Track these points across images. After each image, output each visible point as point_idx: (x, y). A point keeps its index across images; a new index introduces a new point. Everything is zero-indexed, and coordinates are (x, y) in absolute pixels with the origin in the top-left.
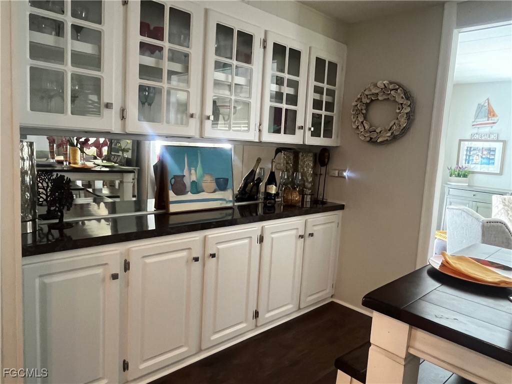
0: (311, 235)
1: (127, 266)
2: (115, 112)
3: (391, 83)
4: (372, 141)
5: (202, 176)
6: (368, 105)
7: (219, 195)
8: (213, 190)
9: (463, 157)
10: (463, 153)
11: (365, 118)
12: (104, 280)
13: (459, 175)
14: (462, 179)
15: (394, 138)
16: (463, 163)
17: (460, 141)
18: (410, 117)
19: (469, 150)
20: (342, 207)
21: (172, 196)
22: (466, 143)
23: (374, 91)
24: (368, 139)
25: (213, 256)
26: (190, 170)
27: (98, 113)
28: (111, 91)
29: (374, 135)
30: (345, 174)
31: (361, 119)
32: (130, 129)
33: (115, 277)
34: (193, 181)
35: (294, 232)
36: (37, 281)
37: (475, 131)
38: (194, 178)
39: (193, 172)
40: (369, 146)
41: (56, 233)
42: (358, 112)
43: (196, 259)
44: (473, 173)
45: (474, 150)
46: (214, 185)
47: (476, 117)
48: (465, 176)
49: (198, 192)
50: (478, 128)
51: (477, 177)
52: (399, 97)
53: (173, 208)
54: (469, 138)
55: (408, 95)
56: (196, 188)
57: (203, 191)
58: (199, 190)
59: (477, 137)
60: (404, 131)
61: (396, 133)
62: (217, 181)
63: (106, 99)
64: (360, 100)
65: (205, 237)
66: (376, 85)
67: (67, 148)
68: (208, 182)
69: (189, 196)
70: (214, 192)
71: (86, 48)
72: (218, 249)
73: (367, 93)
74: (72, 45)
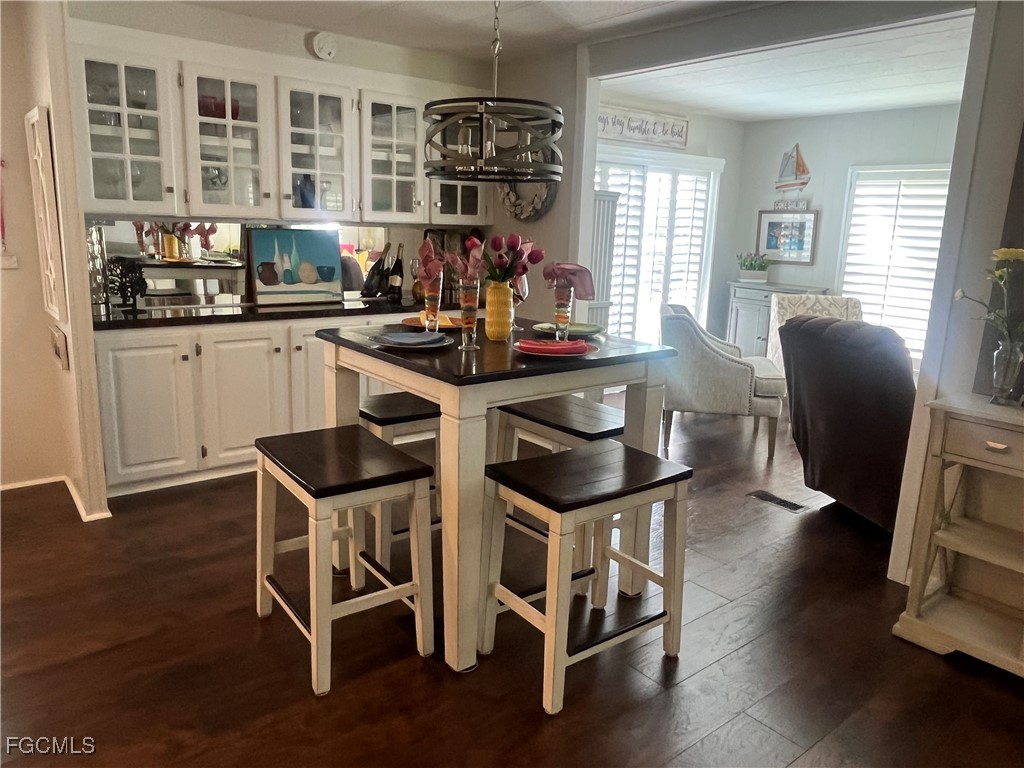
1: (198, 351)
2: (177, 196)
4: (518, 218)
5: (298, 265)
7: (323, 286)
8: (314, 281)
9: (764, 239)
10: (764, 232)
12: (174, 361)
13: (752, 267)
15: (538, 213)
16: (763, 249)
17: (761, 213)
18: (551, 187)
19: (773, 226)
21: (259, 286)
22: (768, 216)
24: (513, 215)
25: (299, 348)
26: (282, 258)
27: (159, 198)
28: (172, 176)
29: (519, 211)
32: (195, 212)
33: (185, 358)
34: (287, 271)
36: (110, 354)
37: (779, 196)
38: (287, 266)
39: (286, 258)
41: (130, 317)
43: (278, 350)
44: (776, 262)
45: (786, 227)
46: (315, 275)
47: (781, 174)
48: (762, 268)
49: (294, 283)
50: (784, 192)
51: (784, 270)
53: (261, 300)
54: (771, 208)
56: (291, 277)
57: (301, 282)
58: (295, 280)
59: (781, 206)
60: (548, 205)
61: (538, 207)
62: (320, 270)
63: (166, 184)
65: (289, 329)
67: (158, 236)
68: (307, 271)
69: (282, 287)
70: (316, 282)
71: (144, 134)
72: (307, 343)
74: (130, 133)
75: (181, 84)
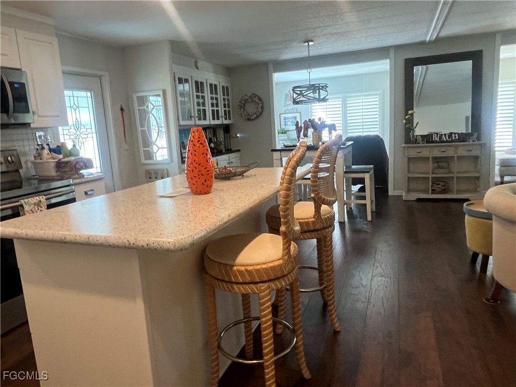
0: (232, 162)
3: (253, 94)
4: (249, 119)
6: (244, 104)
9: (283, 123)
10: (283, 121)
11: (244, 109)
13: (282, 133)
14: (284, 135)
15: (258, 117)
16: (283, 127)
17: (280, 114)
18: (262, 108)
19: (285, 119)
20: (239, 151)
22: (283, 115)
23: (247, 98)
24: (247, 118)
29: (249, 117)
30: (238, 135)
31: (242, 110)
35: (226, 161)
37: (286, 108)
40: (248, 121)
42: (241, 107)
44: (289, 131)
47: (286, 101)
48: (285, 133)
50: (288, 106)
51: (291, 132)
52: (257, 100)
54: (284, 112)
55: (260, 99)
59: (287, 111)
60: (261, 114)
61: (258, 115)
64: (240, 102)
66: (247, 95)
73: (243, 98)
75: (175, 80)
